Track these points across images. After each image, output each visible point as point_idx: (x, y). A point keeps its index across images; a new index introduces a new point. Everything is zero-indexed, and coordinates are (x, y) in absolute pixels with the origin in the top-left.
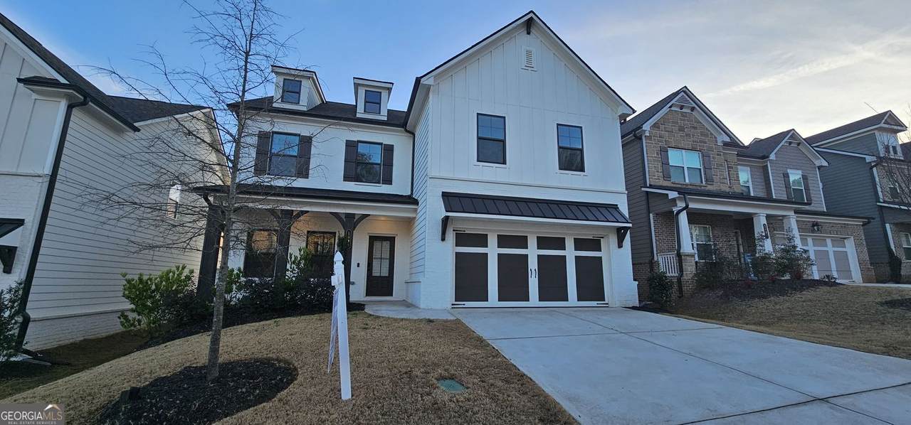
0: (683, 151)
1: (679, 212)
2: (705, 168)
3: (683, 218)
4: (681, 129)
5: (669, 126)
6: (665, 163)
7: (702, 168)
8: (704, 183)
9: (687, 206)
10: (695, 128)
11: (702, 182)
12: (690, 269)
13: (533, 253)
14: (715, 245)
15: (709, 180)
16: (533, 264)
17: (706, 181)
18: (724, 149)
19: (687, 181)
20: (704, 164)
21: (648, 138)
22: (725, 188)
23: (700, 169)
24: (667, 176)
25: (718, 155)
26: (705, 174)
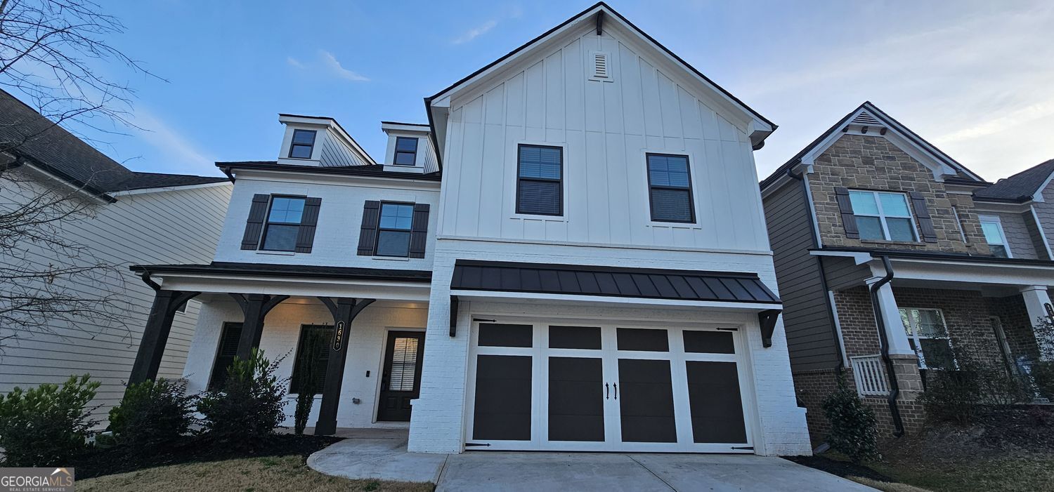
0: (876, 193)
1: (877, 286)
2: (917, 217)
3: (886, 296)
4: (868, 161)
5: (847, 158)
6: (846, 212)
7: (912, 217)
8: (919, 240)
9: (890, 276)
10: (892, 158)
11: (915, 239)
12: (911, 385)
13: (610, 356)
14: (954, 341)
15: (928, 236)
16: (611, 376)
17: (923, 237)
18: (947, 188)
19: (888, 238)
20: (914, 211)
21: (814, 176)
22: (960, 247)
23: (909, 220)
24: (852, 232)
25: (938, 196)
26: (919, 226)
